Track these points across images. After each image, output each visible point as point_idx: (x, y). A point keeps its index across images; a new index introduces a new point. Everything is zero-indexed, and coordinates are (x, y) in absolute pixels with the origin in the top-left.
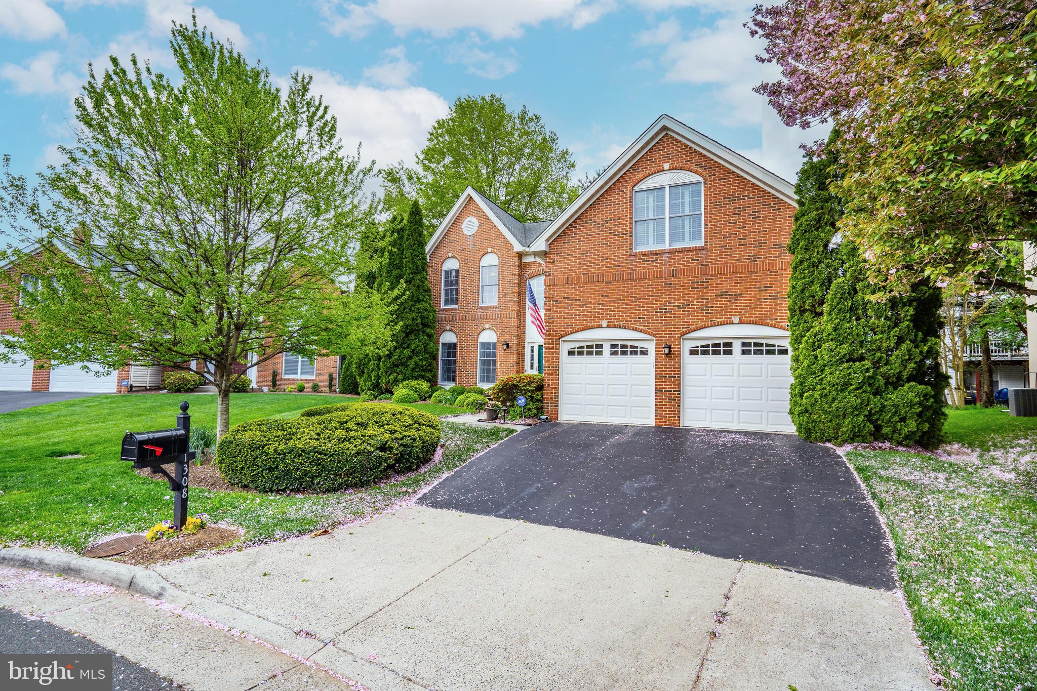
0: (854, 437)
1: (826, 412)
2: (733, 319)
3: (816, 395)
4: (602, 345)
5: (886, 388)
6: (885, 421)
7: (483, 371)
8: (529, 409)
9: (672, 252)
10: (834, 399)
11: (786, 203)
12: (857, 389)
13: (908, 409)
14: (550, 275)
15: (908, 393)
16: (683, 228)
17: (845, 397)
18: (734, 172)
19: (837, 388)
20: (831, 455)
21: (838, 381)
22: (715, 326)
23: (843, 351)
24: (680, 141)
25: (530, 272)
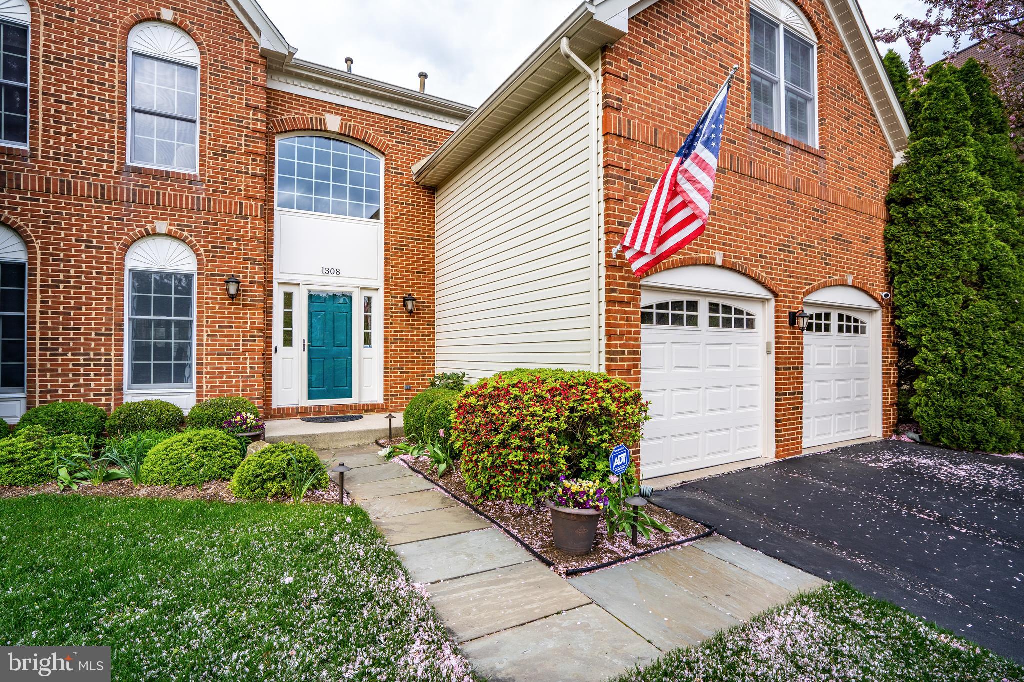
2: (846, 278)
4: (696, 304)
9: (795, 146)
22: (832, 285)
25: (286, 117)
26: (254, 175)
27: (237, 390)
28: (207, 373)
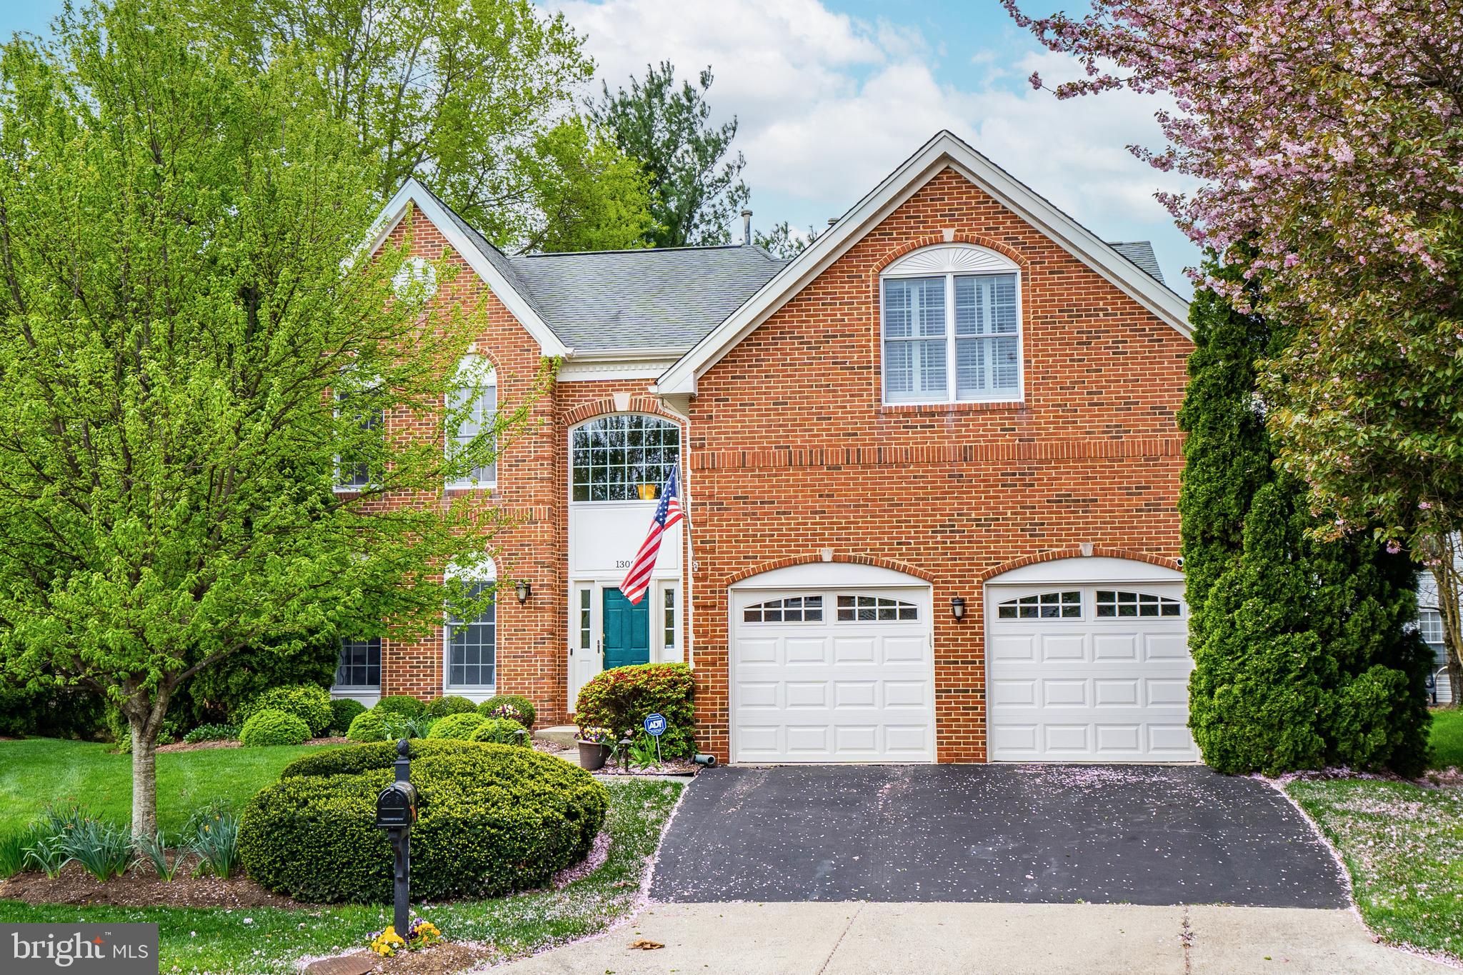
0: (1298, 761)
1: (1253, 720)
2: (1081, 547)
3: (1236, 690)
4: (819, 598)
5: (1342, 675)
6: (1342, 730)
7: (457, 656)
8: (672, 742)
9: (962, 411)
10: (1264, 697)
11: (1172, 329)
12: (1298, 678)
13: (1372, 709)
14: (702, 447)
15: (1372, 682)
16: (981, 361)
17: (1281, 694)
18: (1078, 261)
19: (1268, 679)
20: (1264, 791)
21: (1269, 666)
22: (1048, 560)
23: (1276, 615)
24: (975, 187)
25: (577, 407)
26: (542, 479)
27: (529, 692)
28: (505, 675)
